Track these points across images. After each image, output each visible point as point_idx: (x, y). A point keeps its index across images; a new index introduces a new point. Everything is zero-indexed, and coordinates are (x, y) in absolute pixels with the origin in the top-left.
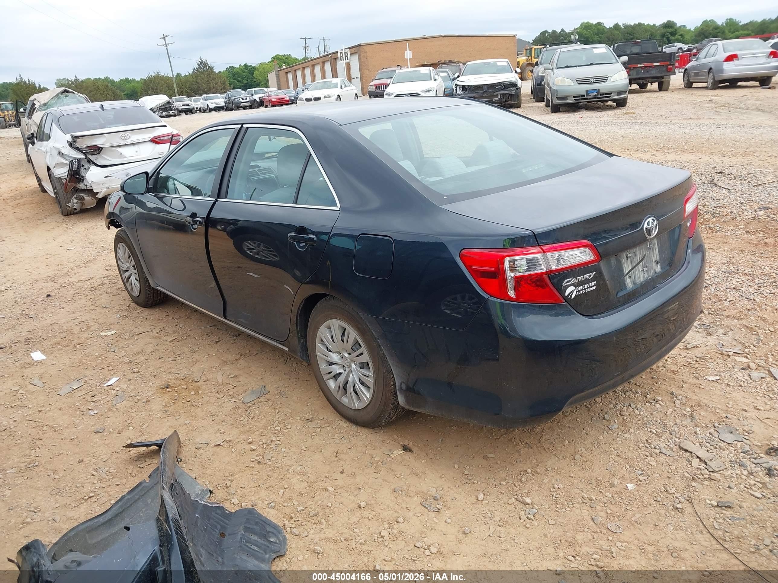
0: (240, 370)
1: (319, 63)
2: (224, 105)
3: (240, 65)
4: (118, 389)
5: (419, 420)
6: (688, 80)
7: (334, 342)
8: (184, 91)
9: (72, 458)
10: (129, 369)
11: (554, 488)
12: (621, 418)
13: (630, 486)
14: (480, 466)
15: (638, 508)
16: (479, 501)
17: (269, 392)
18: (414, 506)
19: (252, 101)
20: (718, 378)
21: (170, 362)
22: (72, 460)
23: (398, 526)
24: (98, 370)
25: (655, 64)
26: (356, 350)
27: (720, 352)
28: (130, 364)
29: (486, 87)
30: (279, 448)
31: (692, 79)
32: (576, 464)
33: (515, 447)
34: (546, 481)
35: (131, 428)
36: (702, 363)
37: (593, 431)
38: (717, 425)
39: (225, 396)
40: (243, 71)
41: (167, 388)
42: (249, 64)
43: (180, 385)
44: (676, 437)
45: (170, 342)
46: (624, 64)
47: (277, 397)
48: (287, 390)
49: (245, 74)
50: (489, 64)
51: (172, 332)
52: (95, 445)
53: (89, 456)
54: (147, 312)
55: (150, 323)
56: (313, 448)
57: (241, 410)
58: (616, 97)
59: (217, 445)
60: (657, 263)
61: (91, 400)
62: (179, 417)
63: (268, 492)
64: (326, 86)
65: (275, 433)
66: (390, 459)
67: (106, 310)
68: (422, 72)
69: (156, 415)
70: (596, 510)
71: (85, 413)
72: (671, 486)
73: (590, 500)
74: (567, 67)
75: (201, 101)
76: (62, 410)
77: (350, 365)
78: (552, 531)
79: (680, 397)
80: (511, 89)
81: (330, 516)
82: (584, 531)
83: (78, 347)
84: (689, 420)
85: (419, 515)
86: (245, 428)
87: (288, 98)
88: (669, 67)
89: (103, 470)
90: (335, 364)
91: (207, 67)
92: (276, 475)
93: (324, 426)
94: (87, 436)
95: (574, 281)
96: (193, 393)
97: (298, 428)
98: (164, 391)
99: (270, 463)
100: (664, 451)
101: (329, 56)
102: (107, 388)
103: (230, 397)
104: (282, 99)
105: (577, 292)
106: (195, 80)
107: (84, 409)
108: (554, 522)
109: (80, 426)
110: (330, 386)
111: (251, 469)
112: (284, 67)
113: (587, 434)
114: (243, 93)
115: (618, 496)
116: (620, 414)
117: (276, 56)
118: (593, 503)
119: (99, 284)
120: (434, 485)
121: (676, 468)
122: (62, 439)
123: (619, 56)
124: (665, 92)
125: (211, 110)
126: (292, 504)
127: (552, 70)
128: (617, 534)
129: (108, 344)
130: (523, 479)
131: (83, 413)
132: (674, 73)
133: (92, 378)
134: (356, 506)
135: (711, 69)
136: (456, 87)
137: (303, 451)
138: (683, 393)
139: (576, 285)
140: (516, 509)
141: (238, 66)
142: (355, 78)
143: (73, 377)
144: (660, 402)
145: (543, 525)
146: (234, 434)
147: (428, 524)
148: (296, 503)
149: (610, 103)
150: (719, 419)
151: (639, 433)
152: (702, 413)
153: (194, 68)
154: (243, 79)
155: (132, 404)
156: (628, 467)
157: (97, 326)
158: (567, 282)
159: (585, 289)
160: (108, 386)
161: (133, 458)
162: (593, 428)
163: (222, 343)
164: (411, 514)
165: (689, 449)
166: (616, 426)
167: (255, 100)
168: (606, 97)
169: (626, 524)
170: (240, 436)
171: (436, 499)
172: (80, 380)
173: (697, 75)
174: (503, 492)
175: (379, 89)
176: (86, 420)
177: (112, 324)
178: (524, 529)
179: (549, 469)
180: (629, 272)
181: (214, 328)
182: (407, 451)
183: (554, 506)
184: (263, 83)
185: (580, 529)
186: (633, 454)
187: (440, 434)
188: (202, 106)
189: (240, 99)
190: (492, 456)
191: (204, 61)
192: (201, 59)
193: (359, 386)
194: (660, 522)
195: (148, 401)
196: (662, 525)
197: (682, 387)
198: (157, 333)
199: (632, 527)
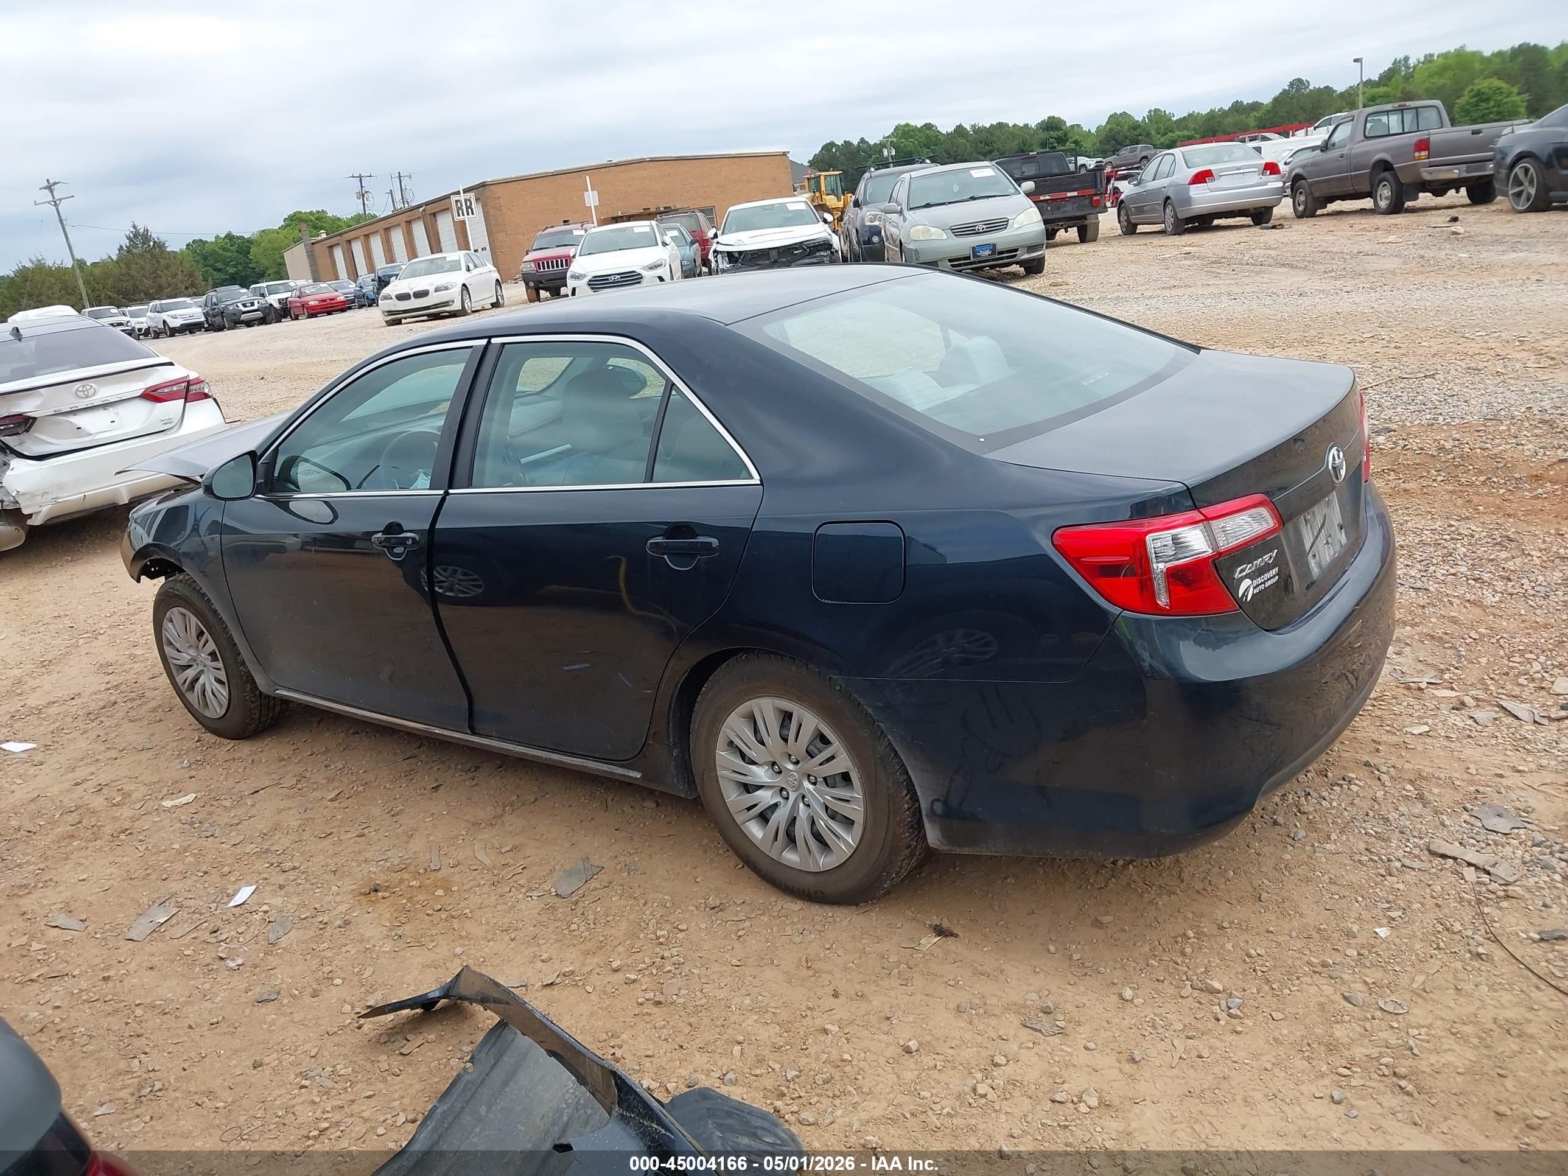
0: (517, 835)
1: (399, 225)
2: (203, 319)
3: (217, 237)
4: (265, 908)
5: (934, 876)
6: (1128, 221)
7: (763, 743)
8: (103, 296)
9: (234, 1062)
10: (267, 865)
11: (1250, 956)
12: (1304, 817)
13: (1383, 932)
14: (1095, 941)
15: (1413, 965)
16: (1127, 1001)
17: (603, 868)
18: (1012, 1032)
19: (266, 308)
20: (1426, 728)
21: (352, 841)
22: (235, 1066)
23: (1000, 1072)
24: (196, 878)
25: (1069, 194)
26: (816, 751)
27: (1403, 686)
28: (264, 856)
29: (774, 253)
30: (686, 970)
31: (1134, 219)
32: (1267, 909)
33: (1142, 897)
34: (1229, 946)
35: (338, 981)
36: (1382, 707)
37: (1266, 848)
38: (1469, 806)
39: (513, 889)
40: (224, 249)
41: (376, 891)
42: (236, 233)
43: (401, 881)
44: (1415, 837)
45: (332, 800)
46: (1028, 194)
47: (625, 875)
48: (637, 859)
49: (228, 254)
50: (772, 209)
51: (325, 781)
52: (273, 1028)
53: (271, 1051)
54: (245, 749)
55: (265, 770)
56: (753, 959)
57: (561, 910)
58: (1026, 256)
59: (547, 985)
60: (1341, 529)
61: (214, 940)
62: (434, 944)
63: (708, 1055)
64: (434, 268)
65: (661, 944)
66: (921, 955)
67: (150, 754)
68: (636, 230)
69: (380, 947)
70: (1343, 982)
71: (215, 967)
72: (1450, 920)
73: (1323, 966)
74: (928, 206)
75: (149, 314)
76: (156, 969)
77: (801, 784)
78: (1285, 1032)
79: (1384, 769)
80: (822, 253)
81: (859, 1077)
82: (1343, 1021)
83: (122, 836)
84: (1420, 806)
85: (1031, 1045)
86: (589, 945)
87: (342, 298)
88: (1095, 198)
89: (322, 1074)
90: (762, 787)
91: (151, 244)
92: (706, 1021)
93: (753, 915)
94: (243, 1012)
95: (1248, 568)
96: (440, 892)
97: (703, 926)
98: (374, 899)
99: (681, 1001)
100: (1407, 862)
101: (421, 210)
102: (237, 911)
103: (523, 890)
104: (331, 300)
105: (1254, 588)
106: (124, 271)
107: (209, 961)
108: (1282, 1016)
109: (217, 995)
110: (751, 833)
111: (647, 1018)
112: (324, 236)
113: (1259, 854)
114: (244, 294)
115: (1370, 952)
116: (1299, 811)
117: (295, 214)
118: (1333, 971)
119: (102, 704)
120: (1031, 988)
121: (1442, 888)
122: (190, 1027)
123: (1019, 181)
124: (1094, 243)
125: (173, 332)
126: (770, 1070)
127: (901, 212)
128: (1401, 1016)
129: (192, 824)
130: (1188, 950)
131: (208, 967)
132: (1105, 209)
133: (190, 896)
134: (900, 1050)
135: (1168, 198)
136: (716, 257)
137: (736, 968)
138: (1384, 761)
139: (1251, 576)
140: (1200, 1003)
141: (213, 240)
142: (480, 250)
143: (145, 900)
144: (1357, 782)
145: (1264, 1025)
146: (571, 960)
147: (1057, 1059)
148: (777, 1067)
149: (1015, 268)
150: (1467, 797)
151: (1347, 840)
152: (1436, 791)
153: (121, 247)
154: (227, 264)
155: (313, 934)
156: (1360, 899)
157: (143, 790)
158: (1241, 572)
159: (1264, 583)
160: (236, 906)
161: (374, 1040)
162: (1265, 842)
163: (448, 789)
164: (1014, 1047)
165: (1448, 853)
166: (1302, 833)
167: (271, 305)
168: (1007, 258)
169: (1407, 996)
170: (588, 961)
171: (1047, 1012)
172: (167, 904)
173: (1140, 210)
174: (1162, 978)
175: (544, 268)
176: (224, 981)
177: (177, 782)
178: (1234, 1037)
179: (1226, 924)
180: (1311, 548)
181: (413, 761)
182: (947, 936)
183: (1267, 988)
184: (270, 271)
185: (1333, 1019)
186: (1358, 876)
187: (990, 895)
188: (152, 324)
189: (240, 305)
190: (1109, 918)
191: (142, 230)
192: (134, 227)
193: (823, 822)
194: (1462, 983)
195: (347, 923)
196: (1468, 987)
197: (1378, 750)
198: (292, 787)
199: (1420, 1000)
